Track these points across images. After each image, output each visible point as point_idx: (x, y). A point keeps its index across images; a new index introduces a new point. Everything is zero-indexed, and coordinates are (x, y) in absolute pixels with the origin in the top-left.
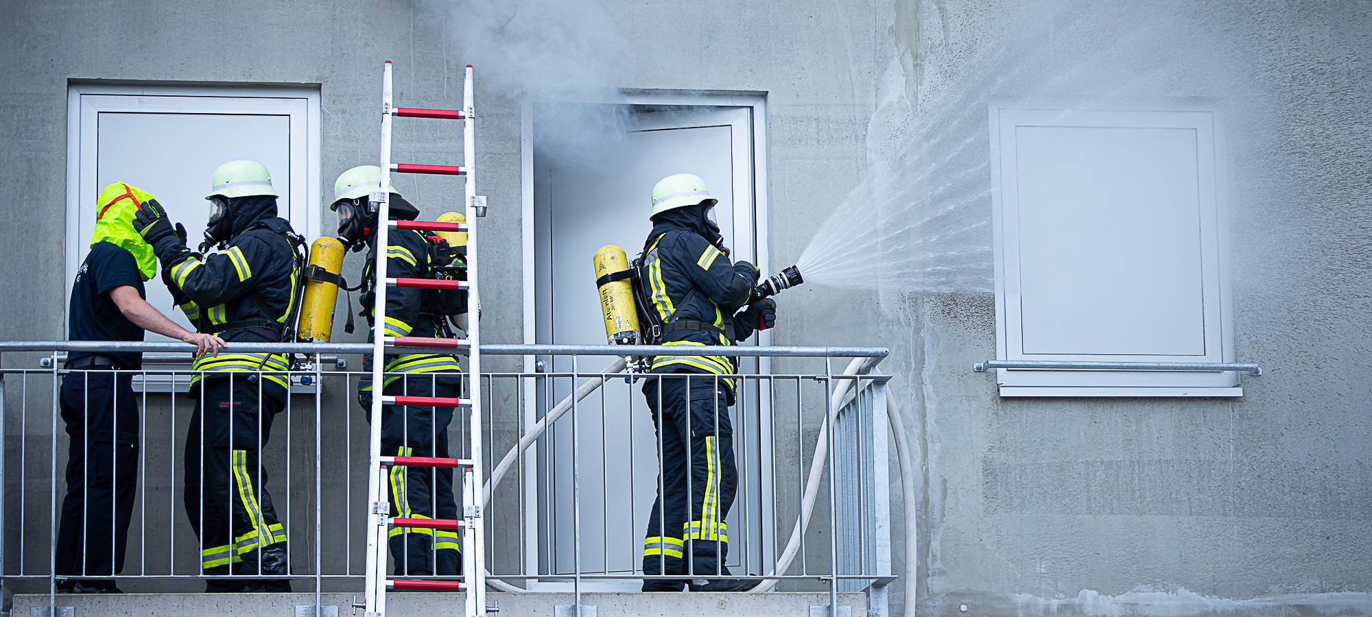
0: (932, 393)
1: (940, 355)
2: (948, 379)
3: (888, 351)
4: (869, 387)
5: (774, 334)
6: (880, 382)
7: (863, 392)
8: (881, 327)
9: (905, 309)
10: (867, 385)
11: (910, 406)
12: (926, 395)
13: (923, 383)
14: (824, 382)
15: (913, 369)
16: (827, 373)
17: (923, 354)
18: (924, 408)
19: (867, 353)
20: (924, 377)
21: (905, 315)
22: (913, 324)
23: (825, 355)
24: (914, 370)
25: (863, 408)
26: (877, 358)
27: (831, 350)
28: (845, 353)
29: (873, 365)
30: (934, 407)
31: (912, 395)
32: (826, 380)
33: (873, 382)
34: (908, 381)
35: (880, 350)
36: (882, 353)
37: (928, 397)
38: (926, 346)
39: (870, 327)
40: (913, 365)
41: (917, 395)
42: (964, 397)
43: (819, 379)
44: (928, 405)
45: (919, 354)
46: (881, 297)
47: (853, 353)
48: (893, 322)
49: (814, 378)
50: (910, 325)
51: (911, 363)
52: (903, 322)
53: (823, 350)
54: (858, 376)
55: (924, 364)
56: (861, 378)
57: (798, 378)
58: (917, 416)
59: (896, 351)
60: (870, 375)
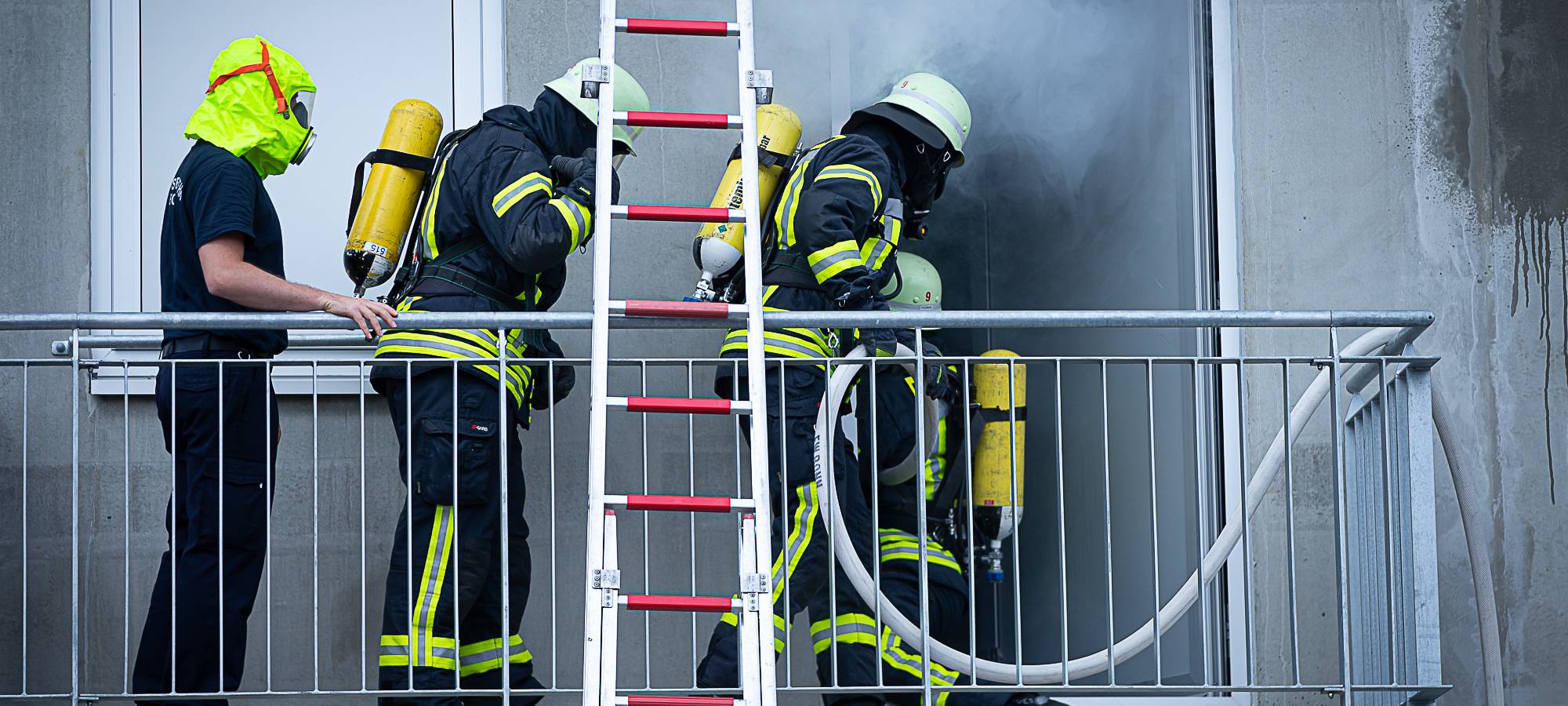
0: (1508, 384)
1: (1520, 322)
2: (1533, 362)
3: (1433, 316)
4: (1403, 376)
5: (1245, 290)
6: (1420, 368)
7: (1392, 384)
8: (1422, 277)
9: (1460, 247)
10: (1398, 372)
11: (1471, 408)
12: (1497, 389)
13: (1491, 369)
14: (1327, 369)
15: (1475, 346)
16: (1332, 353)
17: (1492, 320)
18: (1495, 410)
19: (1397, 319)
20: (1494, 360)
21: (1462, 258)
22: (1474, 272)
23: (1329, 324)
24: (1477, 347)
25: (1393, 410)
26: (1416, 328)
27: (1337, 315)
28: (1362, 320)
29: (1408, 339)
30: (1511, 407)
31: (1474, 389)
32: (1331, 366)
33: (1408, 367)
34: (1467, 366)
35: (1419, 315)
36: (1423, 320)
37: (1500, 391)
38: (1497, 308)
39: (1403, 277)
40: (1476, 340)
41: (1482, 389)
42: (1561, 392)
43: (1319, 364)
44: (1500, 405)
45: (1485, 321)
46: (1421, 229)
47: (1374, 320)
48: (1441, 269)
49: (1311, 362)
50: (1470, 274)
51: (1473, 337)
52: (1458, 268)
53: (1326, 316)
54: (1382, 357)
55: (1495, 337)
56: (1388, 361)
57: (1284, 362)
58: (1483, 423)
59: (1447, 316)
60: (1404, 356)
